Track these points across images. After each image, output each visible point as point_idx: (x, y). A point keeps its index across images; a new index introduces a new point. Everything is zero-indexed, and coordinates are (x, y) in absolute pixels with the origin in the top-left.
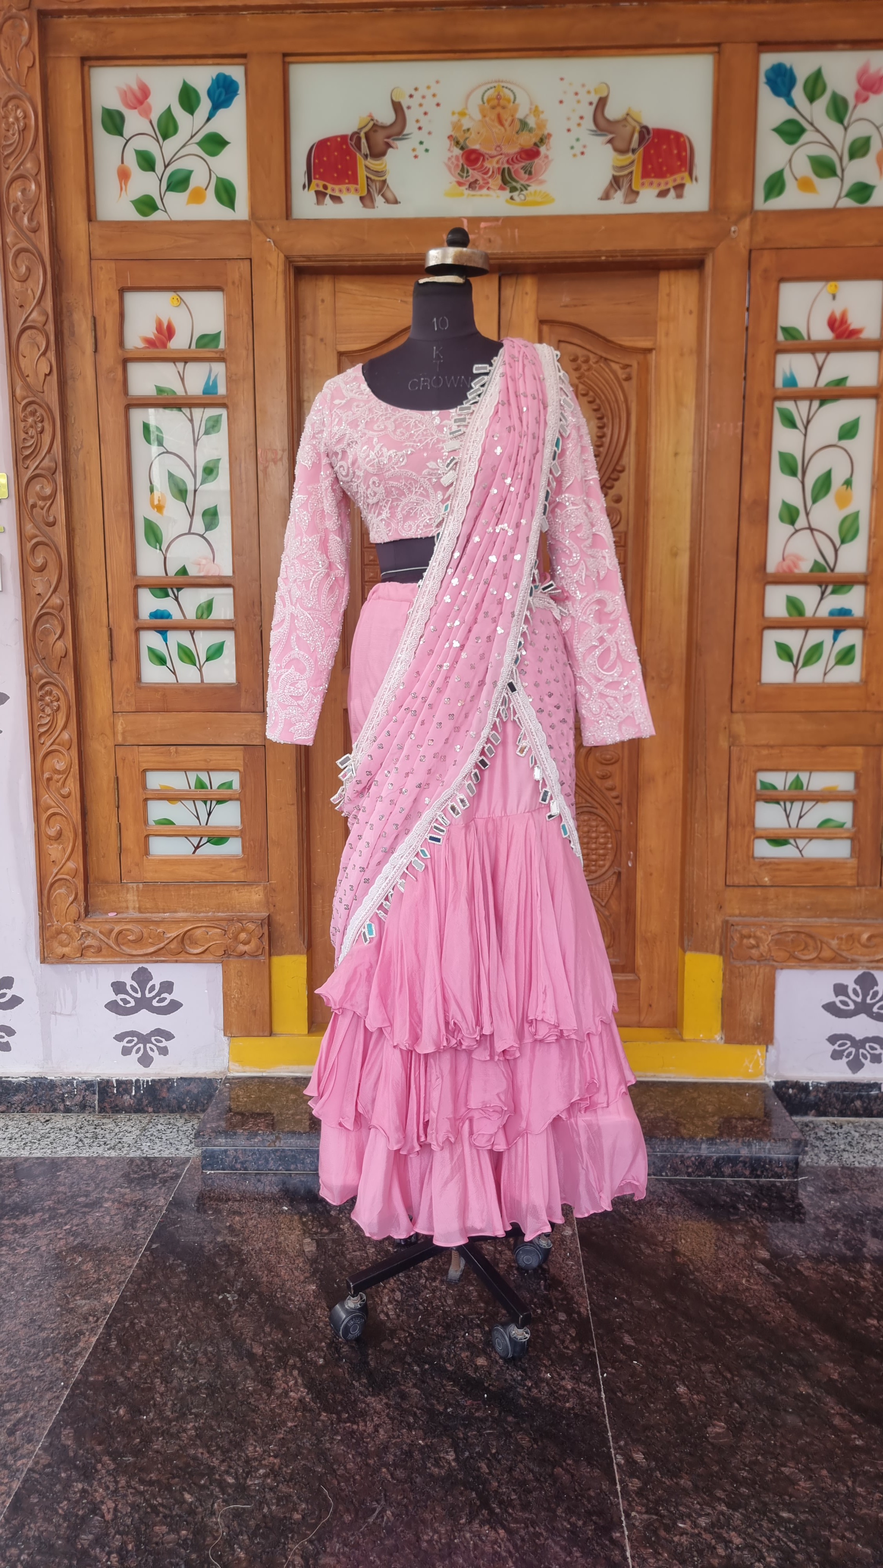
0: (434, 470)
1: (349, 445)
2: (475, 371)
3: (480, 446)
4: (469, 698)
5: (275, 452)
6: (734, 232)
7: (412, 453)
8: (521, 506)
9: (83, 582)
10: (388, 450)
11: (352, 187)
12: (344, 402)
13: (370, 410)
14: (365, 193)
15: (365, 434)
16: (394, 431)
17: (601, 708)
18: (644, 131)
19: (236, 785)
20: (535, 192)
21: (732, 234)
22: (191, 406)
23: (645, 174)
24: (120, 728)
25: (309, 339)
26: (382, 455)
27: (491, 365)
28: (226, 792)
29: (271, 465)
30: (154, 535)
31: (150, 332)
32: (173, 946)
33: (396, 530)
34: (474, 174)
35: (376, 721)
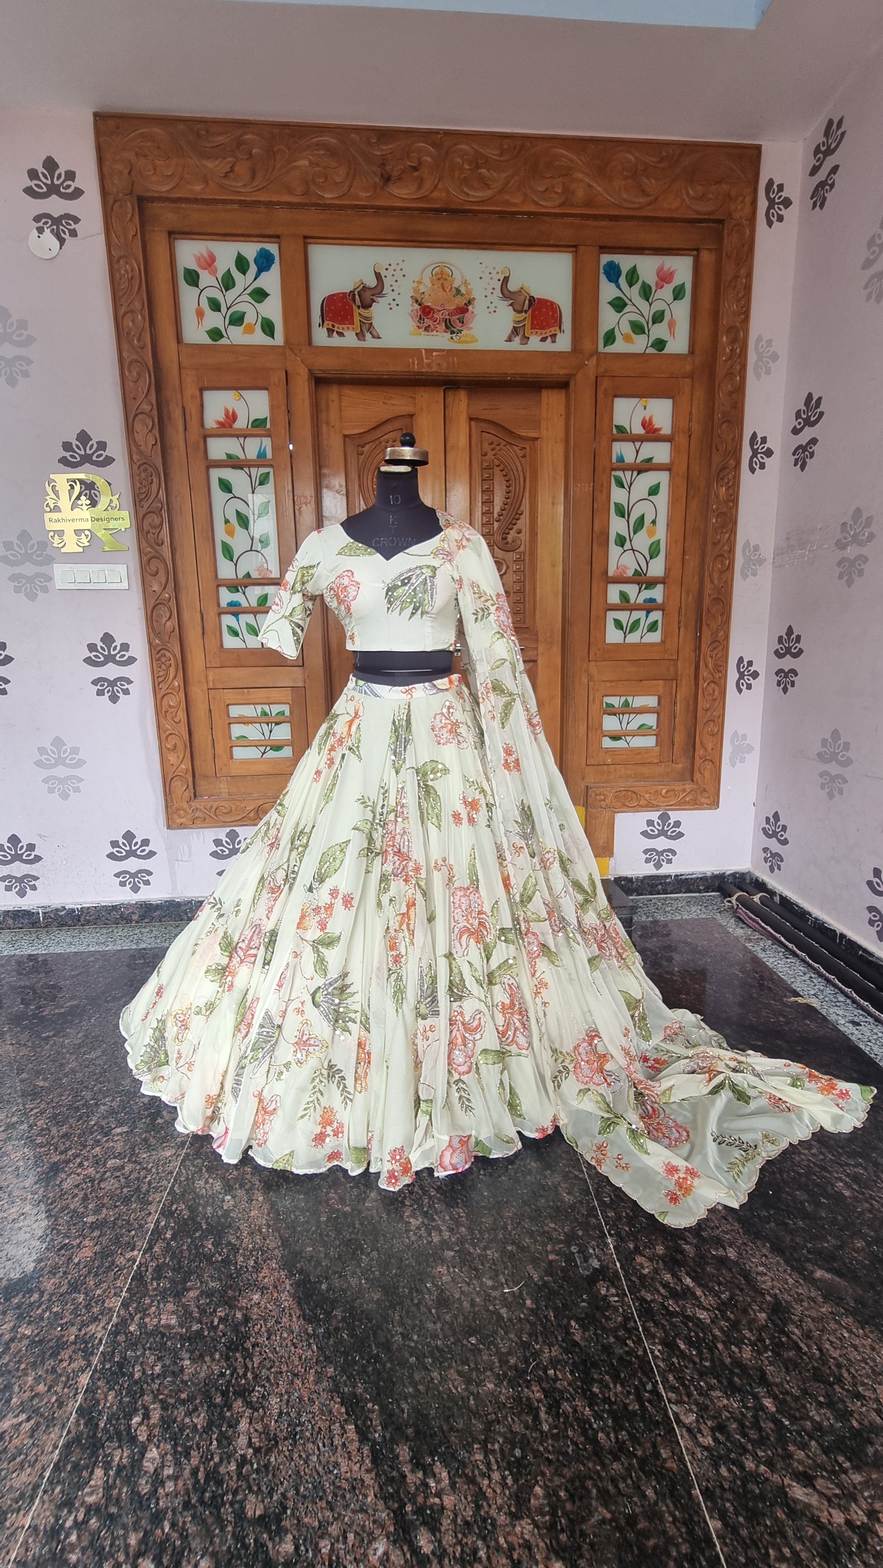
5: (306, 497)
6: (587, 365)
9: (182, 583)
11: (351, 327)
14: (359, 331)
18: (532, 300)
19: (287, 713)
21: (585, 366)
22: (249, 467)
23: (533, 327)
24: (210, 678)
25: (324, 427)
28: (281, 718)
29: (304, 507)
30: (228, 552)
31: (221, 417)
32: (252, 815)
34: (428, 322)
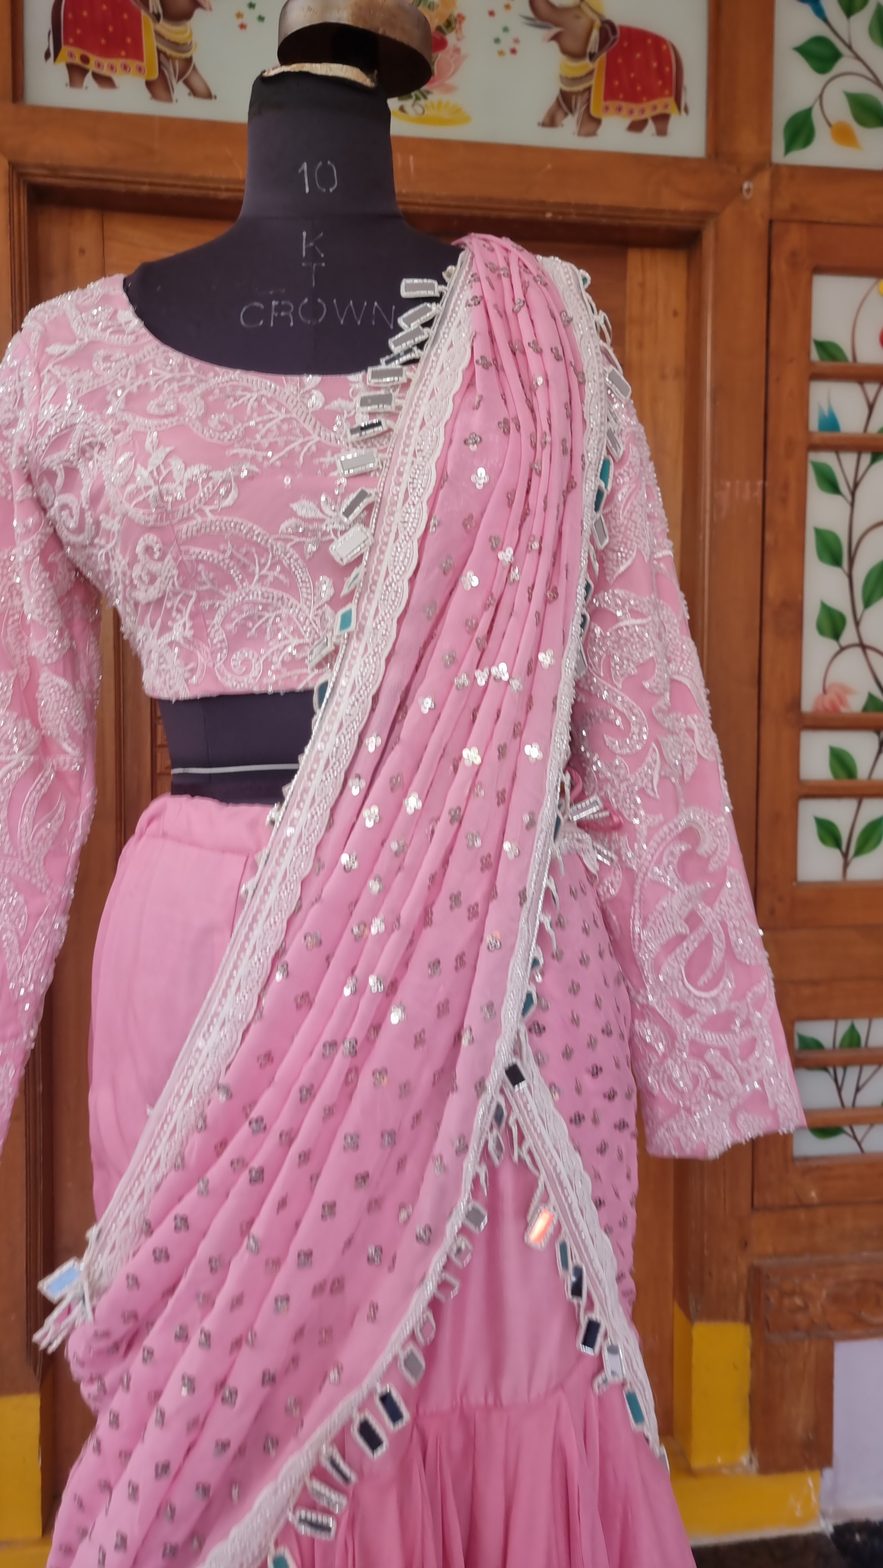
0: (312, 520)
1: (82, 452)
2: (404, 293)
3: (432, 466)
4: (408, 1121)
6: (748, 190)
7: (251, 476)
8: (540, 620)
10: (187, 465)
11: (132, 63)
12: (71, 349)
13: (140, 368)
14: (155, 75)
15: (126, 424)
16: (204, 419)
17: (695, 1079)
18: (609, 29)
20: (440, 103)
21: (745, 193)
23: (610, 94)
26: (169, 478)
27: (442, 282)
33: (210, 671)
35: (149, 1180)
